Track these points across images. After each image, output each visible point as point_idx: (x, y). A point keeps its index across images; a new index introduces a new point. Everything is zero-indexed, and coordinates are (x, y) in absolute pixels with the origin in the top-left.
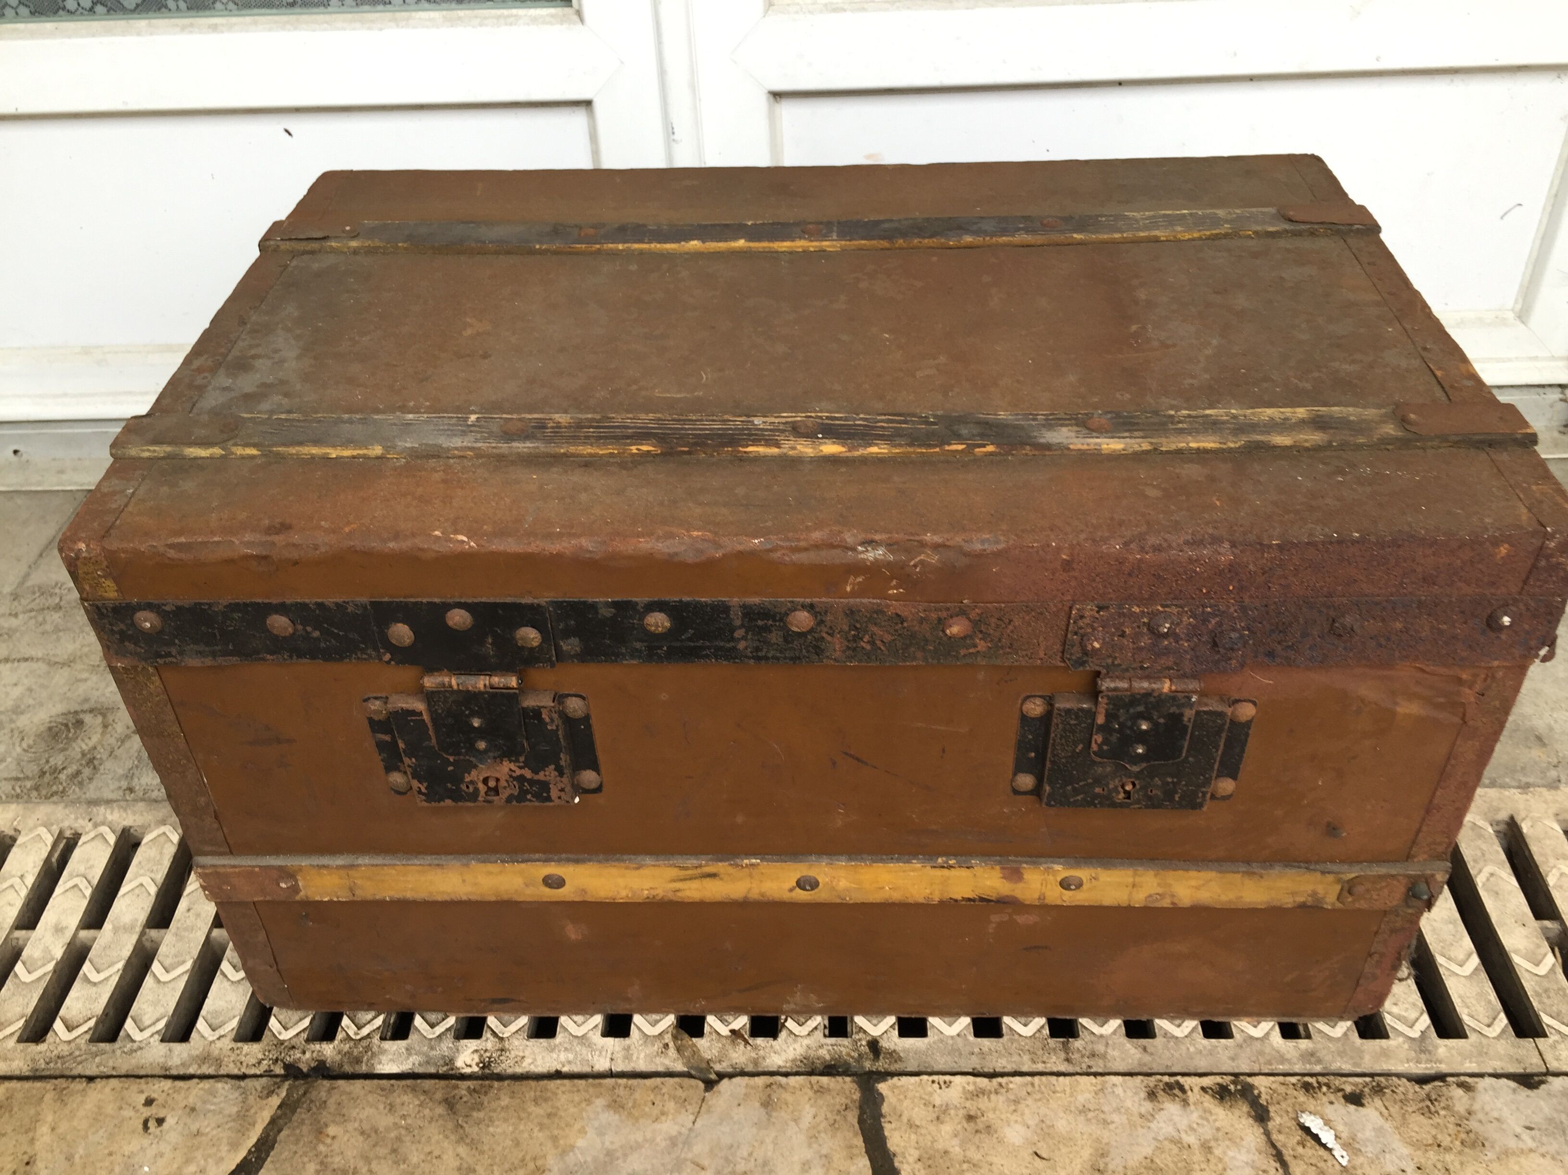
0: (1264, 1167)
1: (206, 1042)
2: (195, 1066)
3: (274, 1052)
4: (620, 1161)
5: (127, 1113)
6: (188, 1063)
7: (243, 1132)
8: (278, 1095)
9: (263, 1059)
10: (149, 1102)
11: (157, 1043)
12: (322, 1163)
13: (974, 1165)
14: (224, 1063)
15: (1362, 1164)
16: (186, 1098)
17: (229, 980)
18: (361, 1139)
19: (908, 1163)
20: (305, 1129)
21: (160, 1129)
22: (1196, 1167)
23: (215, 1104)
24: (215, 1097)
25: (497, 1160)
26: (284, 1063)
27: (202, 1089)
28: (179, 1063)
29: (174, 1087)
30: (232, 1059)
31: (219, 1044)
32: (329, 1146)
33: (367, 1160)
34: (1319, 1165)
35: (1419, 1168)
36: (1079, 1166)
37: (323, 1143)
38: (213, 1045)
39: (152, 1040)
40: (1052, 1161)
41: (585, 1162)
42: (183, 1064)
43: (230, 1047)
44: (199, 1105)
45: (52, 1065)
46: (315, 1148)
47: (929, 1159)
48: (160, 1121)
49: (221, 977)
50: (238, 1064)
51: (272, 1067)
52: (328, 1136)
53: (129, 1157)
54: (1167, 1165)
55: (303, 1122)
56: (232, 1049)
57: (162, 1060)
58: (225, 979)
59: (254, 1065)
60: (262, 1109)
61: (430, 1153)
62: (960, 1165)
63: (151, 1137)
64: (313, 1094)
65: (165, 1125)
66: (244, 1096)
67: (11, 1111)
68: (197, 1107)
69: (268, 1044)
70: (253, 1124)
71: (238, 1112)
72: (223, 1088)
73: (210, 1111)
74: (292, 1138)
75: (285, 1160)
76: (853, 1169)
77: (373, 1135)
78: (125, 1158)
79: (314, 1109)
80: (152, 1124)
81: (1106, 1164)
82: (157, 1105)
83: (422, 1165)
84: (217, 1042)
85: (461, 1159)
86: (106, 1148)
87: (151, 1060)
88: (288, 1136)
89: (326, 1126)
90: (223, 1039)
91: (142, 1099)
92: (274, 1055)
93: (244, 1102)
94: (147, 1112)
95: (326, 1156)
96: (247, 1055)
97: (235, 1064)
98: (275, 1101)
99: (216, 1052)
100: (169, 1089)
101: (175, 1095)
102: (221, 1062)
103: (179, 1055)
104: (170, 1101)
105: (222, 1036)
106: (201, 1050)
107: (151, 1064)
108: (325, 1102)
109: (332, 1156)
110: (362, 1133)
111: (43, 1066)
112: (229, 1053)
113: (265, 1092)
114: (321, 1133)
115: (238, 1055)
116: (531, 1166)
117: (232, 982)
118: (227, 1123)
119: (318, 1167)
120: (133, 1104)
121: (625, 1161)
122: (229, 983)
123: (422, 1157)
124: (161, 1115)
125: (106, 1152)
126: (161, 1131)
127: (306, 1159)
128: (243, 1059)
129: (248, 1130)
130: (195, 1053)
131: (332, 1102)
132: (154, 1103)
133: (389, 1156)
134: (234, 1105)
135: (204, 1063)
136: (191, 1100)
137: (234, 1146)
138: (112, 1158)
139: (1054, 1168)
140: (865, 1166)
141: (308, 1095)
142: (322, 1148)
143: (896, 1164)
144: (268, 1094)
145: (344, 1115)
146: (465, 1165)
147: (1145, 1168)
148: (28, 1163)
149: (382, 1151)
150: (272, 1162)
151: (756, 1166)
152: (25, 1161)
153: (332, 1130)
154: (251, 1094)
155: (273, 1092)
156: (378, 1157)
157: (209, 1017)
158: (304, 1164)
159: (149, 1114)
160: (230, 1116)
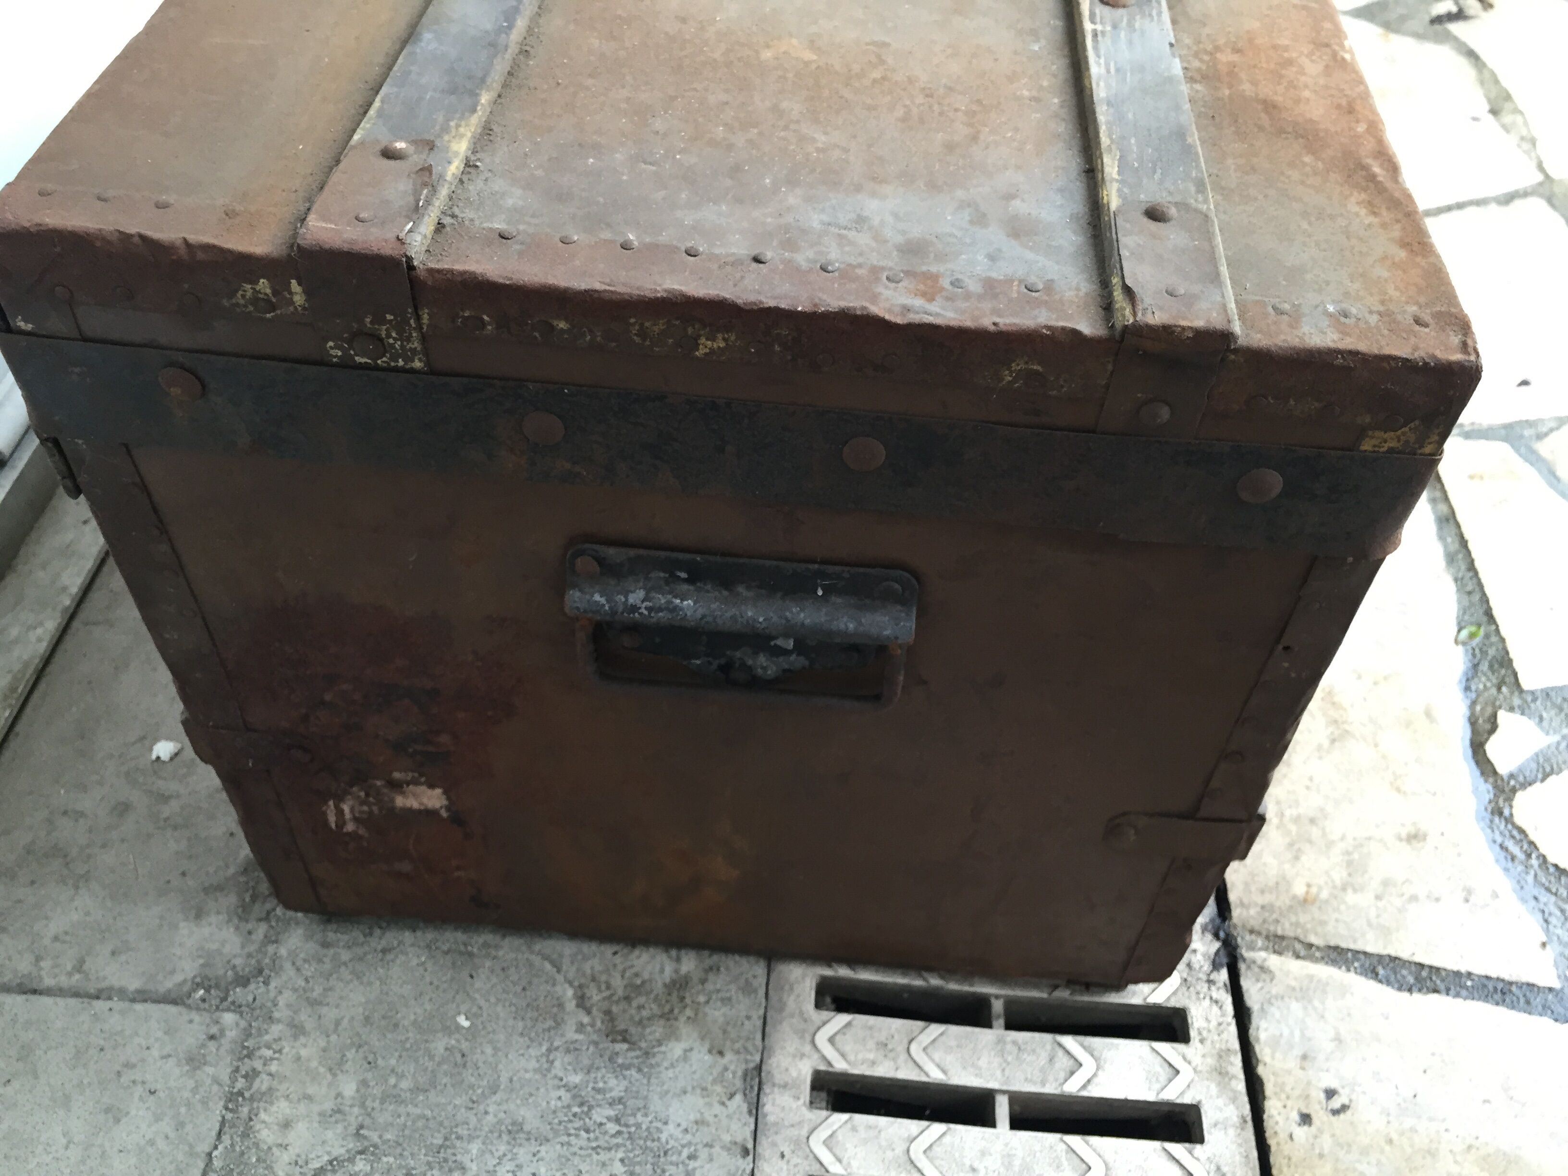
1: (1196, 1078)
2: (1234, 1083)
3: (1199, 988)
5: (1326, 1142)
6: (1231, 1094)
7: (1323, 987)
8: (1265, 960)
9: (1211, 998)
10: (1306, 1119)
11: (1206, 1146)
12: (1344, 889)
14: (1223, 1047)
16: (1289, 1072)
17: (1095, 1075)
18: (1304, 858)
20: (1303, 918)
21: (1341, 1091)
23: (1292, 1033)
24: (1281, 1035)
26: (1212, 972)
27: (1273, 1058)
28: (1232, 1107)
29: (1276, 1094)
30: (1216, 1038)
31: (1197, 1060)
32: (1320, 888)
33: (1330, 844)
37: (1318, 894)
38: (1199, 1068)
39: (1203, 1158)
42: (1234, 1100)
43: (1199, 1045)
44: (1297, 1052)
46: (1327, 902)
48: (1330, 1094)
49: (1089, 1088)
50: (1222, 1027)
51: (1221, 984)
52: (1307, 893)
53: (1388, 1115)
55: (1297, 924)
56: (1202, 1041)
57: (1232, 1132)
58: (1095, 1080)
59: (1221, 1007)
60: (1288, 974)
61: (1308, 788)
63: (1354, 1097)
64: (1255, 923)
65: (1333, 1084)
66: (1273, 1000)
68: (1300, 1053)
69: (1189, 997)
70: (1311, 978)
71: (1297, 999)
72: (1266, 1030)
73: (1303, 1035)
74: (1319, 929)
77: (1296, 847)
78: (1391, 1118)
79: (1274, 916)
80: (1336, 1103)
82: (1307, 1107)
83: (1323, 792)
84: (1194, 1064)
86: (1382, 1152)
87: (1234, 1147)
88: (1316, 934)
89: (1294, 897)
90: (1189, 1057)
91: (1301, 1133)
92: (1203, 987)
93: (1282, 998)
94: (1320, 1116)
95: (1334, 887)
96: (1208, 1020)
97: (1222, 1032)
98: (1273, 961)
99: (1211, 1061)
100: (1280, 1099)
101: (1288, 1089)
102: (1222, 1050)
103: (1221, 1110)
104: (1297, 1092)
105: (1184, 1058)
106: (1206, 1083)
107: (1240, 1145)
108: (1263, 907)
109: (1333, 881)
110: (1297, 858)
112: (1208, 1043)
113: (1264, 976)
114: (1305, 901)
115: (1209, 1031)
117: (1098, 1069)
118: (1315, 1009)
119: (1349, 892)
120: (1311, 1140)
122: (1100, 1073)
124: (1322, 1096)
125: (1387, 1148)
126: (1343, 1087)
127: (1343, 907)
128: (1214, 1023)
129: (1319, 981)
130: (1214, 1088)
131: (1261, 900)
132: (1305, 1111)
133: (1320, 825)
134: (1288, 1008)
135: (1227, 1073)
136: (1292, 1064)
137: (1344, 991)
138: (1395, 1137)
141: (1257, 928)
142: (1324, 895)
144: (1265, 972)
145: (1277, 883)
149: (1315, 832)
153: (1299, 890)
154: (1269, 992)
155: (1262, 968)
156: (1324, 834)
157: (1158, 1086)
158: (1349, 908)
159: (1322, 1113)
160: (1305, 1008)
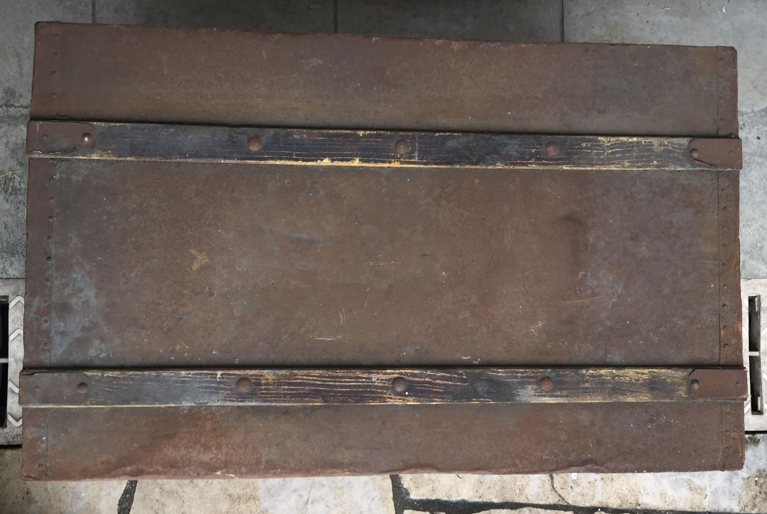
0: (544, 479)
4: (289, 484)
13: (433, 481)
15: (581, 477)
19: (406, 481)
22: (519, 480)
25: (237, 484)
34: (565, 478)
35: (602, 479)
36: (474, 481)
40: (463, 479)
41: (275, 484)
45: (16, 439)
47: (415, 479)
54: (507, 479)
62: (427, 482)
67: (7, 467)
75: (144, 487)
76: (385, 485)
78: (72, 489)
81: (484, 480)
83: (205, 488)
85: (222, 484)
109: (165, 485)
111: (11, 440)
116: (252, 487)
119: (160, 490)
121: (291, 483)
123: (204, 484)
133: (189, 484)
139: (464, 482)
140: (389, 483)
143: (402, 482)
146: (224, 488)
147: (499, 481)
148: (27, 493)
150: (139, 488)
151: (345, 484)
152: (26, 492)
158: (153, 489)
